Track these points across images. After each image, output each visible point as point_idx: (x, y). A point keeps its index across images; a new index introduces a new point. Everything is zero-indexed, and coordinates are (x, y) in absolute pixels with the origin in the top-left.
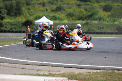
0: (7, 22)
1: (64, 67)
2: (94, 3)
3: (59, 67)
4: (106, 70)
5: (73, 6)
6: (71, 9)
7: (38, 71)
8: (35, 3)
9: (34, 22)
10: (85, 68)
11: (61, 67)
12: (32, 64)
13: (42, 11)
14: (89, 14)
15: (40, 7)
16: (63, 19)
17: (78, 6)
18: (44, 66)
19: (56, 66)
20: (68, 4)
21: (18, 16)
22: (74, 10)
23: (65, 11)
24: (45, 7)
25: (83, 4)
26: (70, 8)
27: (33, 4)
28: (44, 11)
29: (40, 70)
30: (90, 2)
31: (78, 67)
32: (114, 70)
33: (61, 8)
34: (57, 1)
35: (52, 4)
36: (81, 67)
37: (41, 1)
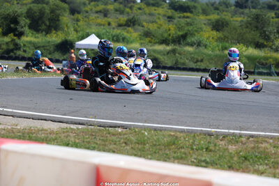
0: (27, 42)
2: (199, 16)
5: (159, 18)
6: (154, 24)
8: (91, 10)
9: (75, 44)
11: (28, 118)
13: (100, 25)
14: (180, 33)
15: (98, 17)
17: (169, 19)
19: (21, 116)
20: (150, 14)
21: (54, 32)
22: (159, 26)
23: (143, 26)
24: (106, 18)
25: (179, 15)
26: (152, 22)
27: (87, 12)
28: (104, 25)
30: (191, 12)
33: (135, 21)
34: (131, 8)
35: (122, 12)
37: (101, 7)
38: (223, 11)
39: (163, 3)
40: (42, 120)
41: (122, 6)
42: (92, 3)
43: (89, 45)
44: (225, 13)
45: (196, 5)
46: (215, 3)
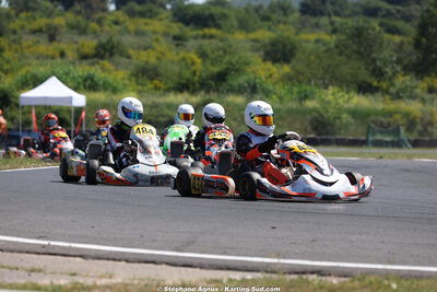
1: (127, 261)
2: (233, 33)
3: (108, 259)
4: (274, 272)
5: (157, 40)
6: (150, 50)
7: (33, 274)
8: (23, 27)
9: (17, 98)
10: (202, 265)
11: (114, 260)
12: (11, 247)
13: (47, 56)
14: (215, 69)
15: (38, 42)
16: (120, 86)
17: (176, 42)
18: (55, 254)
19: (99, 257)
20: (138, 33)
22: (159, 55)
23: (129, 57)
24: (55, 44)
25: (195, 33)
26: (146, 49)
27: (15, 32)
28: (53, 58)
29: (40, 271)
30: (218, 27)
31: (176, 261)
32: (304, 273)
33: (113, 47)
34: (99, 22)
35: (83, 31)
36: (189, 262)
37: (41, 22)
38: (279, 22)
39: (161, 10)
40: (146, 262)
41: (80, 18)
42: (23, 15)
43: (46, 98)
44: (281, 26)
45: (226, 11)
46: (261, 7)
